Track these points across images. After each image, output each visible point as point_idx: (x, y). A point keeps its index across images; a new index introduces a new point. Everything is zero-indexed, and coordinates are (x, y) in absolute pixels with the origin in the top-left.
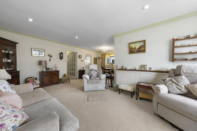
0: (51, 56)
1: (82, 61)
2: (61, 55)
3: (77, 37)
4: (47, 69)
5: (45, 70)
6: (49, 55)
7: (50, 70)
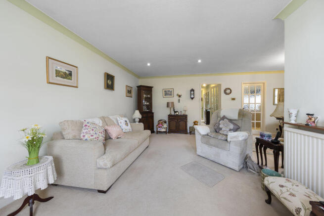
0: (180, 96)
1: (233, 99)
2: (192, 92)
3: (199, 61)
4: (175, 112)
5: (173, 113)
6: (178, 95)
7: (177, 113)
